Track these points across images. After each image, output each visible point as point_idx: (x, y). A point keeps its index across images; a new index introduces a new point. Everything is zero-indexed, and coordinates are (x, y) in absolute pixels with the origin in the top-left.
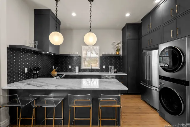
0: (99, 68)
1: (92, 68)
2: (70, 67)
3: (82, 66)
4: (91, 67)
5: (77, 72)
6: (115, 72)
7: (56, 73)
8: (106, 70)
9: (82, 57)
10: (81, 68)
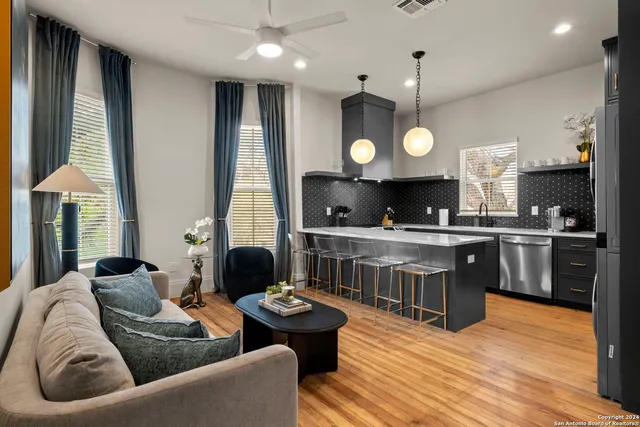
1: (490, 214)
2: (429, 210)
3: (461, 208)
4: (487, 211)
5: (443, 225)
7: (390, 223)
8: (542, 222)
9: (461, 182)
10: (458, 215)
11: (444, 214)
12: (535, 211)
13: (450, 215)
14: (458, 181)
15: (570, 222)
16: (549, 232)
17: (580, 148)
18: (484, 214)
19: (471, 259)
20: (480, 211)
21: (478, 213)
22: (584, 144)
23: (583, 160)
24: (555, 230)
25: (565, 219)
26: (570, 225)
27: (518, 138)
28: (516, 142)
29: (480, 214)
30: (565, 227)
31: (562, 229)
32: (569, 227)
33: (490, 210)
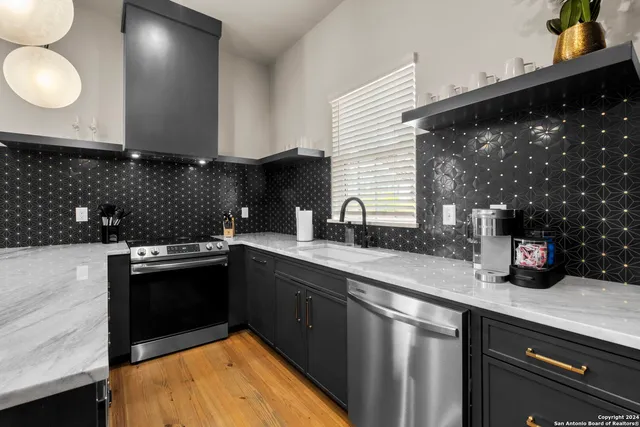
0: (411, 221)
3: (335, 208)
6: (514, 276)
9: (333, 160)
10: (329, 221)
11: (304, 219)
12: (449, 215)
14: (329, 159)
17: (556, 27)
23: (567, 54)
24: (483, 278)
25: (515, 245)
26: (529, 263)
27: (416, 55)
28: (413, 64)
29: (342, 219)
30: (514, 268)
31: (507, 273)
32: (527, 269)
33: (374, 213)
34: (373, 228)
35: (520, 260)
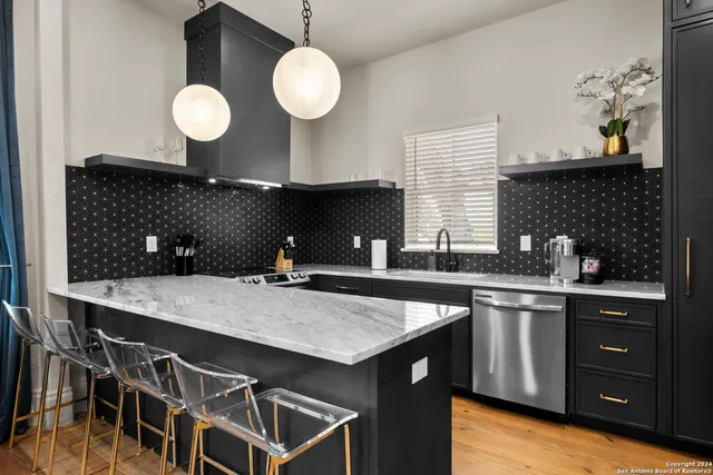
0: (493, 249)
1: (454, 247)
2: (357, 242)
3: (407, 238)
4: (449, 243)
5: (379, 268)
6: (582, 279)
8: (539, 265)
9: (406, 193)
10: (402, 250)
11: (379, 248)
12: (526, 243)
13: (388, 250)
14: (402, 191)
15: (591, 266)
16: (553, 285)
17: (605, 132)
18: (443, 248)
19: (420, 370)
20: (438, 243)
21: (434, 247)
22: (614, 122)
23: (611, 151)
24: (565, 281)
25: (582, 261)
26: (591, 270)
27: (498, 117)
28: (496, 124)
29: (438, 248)
30: (581, 275)
31: (577, 277)
32: (590, 275)
33: (456, 242)
34: (456, 255)
35: (586, 269)
